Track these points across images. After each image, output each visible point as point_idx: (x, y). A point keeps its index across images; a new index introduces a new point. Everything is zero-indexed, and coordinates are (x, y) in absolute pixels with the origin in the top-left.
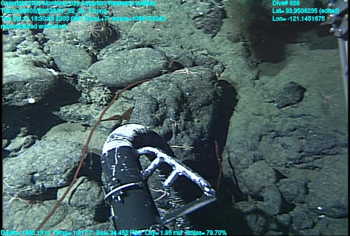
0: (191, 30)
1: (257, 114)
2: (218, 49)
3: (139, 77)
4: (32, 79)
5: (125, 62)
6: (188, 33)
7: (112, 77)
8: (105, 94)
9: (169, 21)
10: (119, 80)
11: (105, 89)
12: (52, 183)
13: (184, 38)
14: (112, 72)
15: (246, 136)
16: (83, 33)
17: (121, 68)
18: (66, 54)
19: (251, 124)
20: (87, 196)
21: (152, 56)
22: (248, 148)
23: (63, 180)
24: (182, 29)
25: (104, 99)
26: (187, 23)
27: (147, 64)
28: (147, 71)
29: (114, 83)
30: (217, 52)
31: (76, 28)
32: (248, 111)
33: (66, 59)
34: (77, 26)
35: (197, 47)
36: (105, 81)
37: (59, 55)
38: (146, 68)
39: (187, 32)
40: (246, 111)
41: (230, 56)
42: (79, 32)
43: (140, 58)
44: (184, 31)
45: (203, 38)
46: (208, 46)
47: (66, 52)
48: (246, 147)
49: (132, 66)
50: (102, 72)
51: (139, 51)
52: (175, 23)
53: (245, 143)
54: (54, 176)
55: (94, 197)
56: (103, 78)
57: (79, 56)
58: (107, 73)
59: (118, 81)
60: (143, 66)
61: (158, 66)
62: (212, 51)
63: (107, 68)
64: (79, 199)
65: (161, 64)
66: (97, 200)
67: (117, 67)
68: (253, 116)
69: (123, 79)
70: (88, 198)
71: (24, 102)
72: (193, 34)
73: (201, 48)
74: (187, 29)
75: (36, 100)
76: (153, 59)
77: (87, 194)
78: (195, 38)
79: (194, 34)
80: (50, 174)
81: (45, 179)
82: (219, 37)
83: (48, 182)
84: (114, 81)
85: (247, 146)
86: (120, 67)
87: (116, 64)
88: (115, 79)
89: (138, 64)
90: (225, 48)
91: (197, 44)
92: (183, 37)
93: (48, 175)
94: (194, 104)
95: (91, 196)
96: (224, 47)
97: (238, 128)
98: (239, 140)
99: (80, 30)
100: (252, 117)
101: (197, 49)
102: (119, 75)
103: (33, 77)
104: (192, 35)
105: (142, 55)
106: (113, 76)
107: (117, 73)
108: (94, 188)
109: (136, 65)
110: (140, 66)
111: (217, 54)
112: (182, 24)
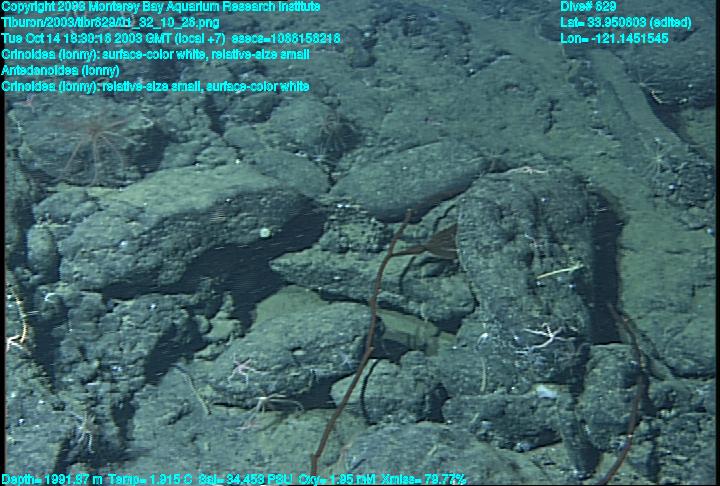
0: (499, 121)
1: (674, 250)
2: (563, 150)
3: (437, 191)
4: (270, 189)
5: (405, 168)
6: (495, 127)
7: (386, 196)
8: (373, 230)
9: (451, 108)
10: (398, 200)
11: (373, 220)
12: (328, 368)
13: (489, 136)
14: (384, 188)
15: (663, 288)
16: (306, 131)
17: (399, 180)
18: (286, 167)
19: (668, 268)
20: (395, 387)
21: (455, 152)
22: (673, 308)
23: (350, 355)
24: (481, 121)
25: (372, 240)
26: (489, 110)
27: (449, 167)
28: (450, 179)
29: (390, 208)
30: (563, 155)
31: (291, 123)
32: (656, 248)
33: (286, 175)
34: (292, 120)
35: (518, 151)
36: (371, 204)
37: (274, 168)
38: (448, 173)
39: (493, 125)
40: (652, 248)
41: (592, 160)
42: (298, 130)
43: (432, 160)
44: (486, 123)
45: (528, 133)
46: (543, 145)
47: (285, 163)
48: (668, 308)
49: (419, 174)
50: (365, 189)
51: (427, 149)
52: (464, 110)
53: (663, 300)
54: (333, 350)
55: (407, 386)
56: (369, 199)
57: (307, 170)
58: (373, 189)
59: (396, 203)
60: (440, 172)
61: (471, 167)
62: (553, 154)
63: (374, 182)
64: (384, 390)
65: (477, 164)
66: (415, 394)
67: (391, 179)
68: (668, 255)
69: (405, 198)
70: (398, 389)
71: (253, 234)
72: (505, 128)
73: (528, 152)
74: (492, 120)
75: (272, 231)
76: (459, 157)
77: (395, 383)
78: (509, 134)
79: (508, 129)
80: (325, 347)
81: (316, 359)
82: (560, 131)
83: (320, 366)
84: (389, 204)
85: (671, 305)
86: (397, 178)
87: (388, 173)
88: (392, 199)
89: (429, 170)
90: (577, 148)
91: (517, 146)
92: (486, 135)
93: (322, 350)
94: (556, 220)
95: (402, 386)
96: (575, 146)
97: (644, 277)
98: (651, 297)
99: (300, 125)
100: (667, 257)
101: (521, 154)
102: (398, 192)
103: (273, 186)
104: (504, 131)
105: (434, 154)
106: (387, 194)
107: (393, 188)
108: (403, 372)
109: (427, 172)
110: (436, 172)
111: (564, 158)
112: (478, 111)
